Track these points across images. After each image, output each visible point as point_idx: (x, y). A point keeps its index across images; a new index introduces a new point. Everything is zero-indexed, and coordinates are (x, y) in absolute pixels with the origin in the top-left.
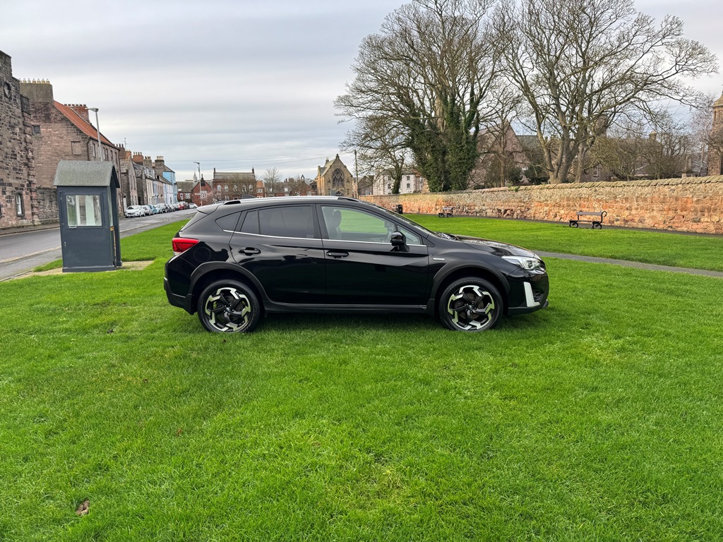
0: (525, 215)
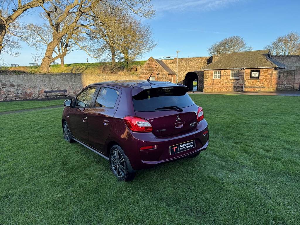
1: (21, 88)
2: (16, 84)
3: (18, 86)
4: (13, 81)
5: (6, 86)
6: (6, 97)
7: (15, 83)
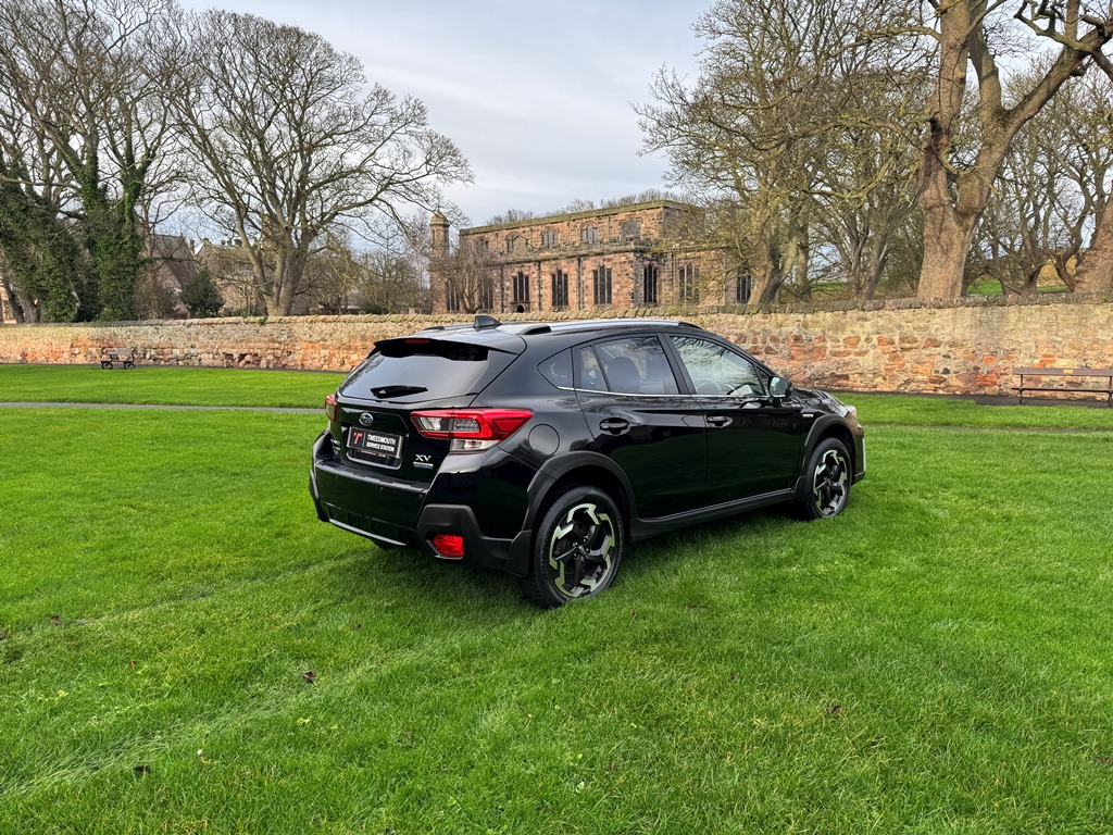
0: (284, 362)
1: (959, 353)
2: (948, 338)
3: (953, 344)
4: (937, 329)
5: (915, 345)
6: (907, 382)
7: (944, 336)
